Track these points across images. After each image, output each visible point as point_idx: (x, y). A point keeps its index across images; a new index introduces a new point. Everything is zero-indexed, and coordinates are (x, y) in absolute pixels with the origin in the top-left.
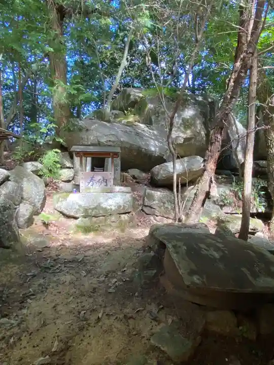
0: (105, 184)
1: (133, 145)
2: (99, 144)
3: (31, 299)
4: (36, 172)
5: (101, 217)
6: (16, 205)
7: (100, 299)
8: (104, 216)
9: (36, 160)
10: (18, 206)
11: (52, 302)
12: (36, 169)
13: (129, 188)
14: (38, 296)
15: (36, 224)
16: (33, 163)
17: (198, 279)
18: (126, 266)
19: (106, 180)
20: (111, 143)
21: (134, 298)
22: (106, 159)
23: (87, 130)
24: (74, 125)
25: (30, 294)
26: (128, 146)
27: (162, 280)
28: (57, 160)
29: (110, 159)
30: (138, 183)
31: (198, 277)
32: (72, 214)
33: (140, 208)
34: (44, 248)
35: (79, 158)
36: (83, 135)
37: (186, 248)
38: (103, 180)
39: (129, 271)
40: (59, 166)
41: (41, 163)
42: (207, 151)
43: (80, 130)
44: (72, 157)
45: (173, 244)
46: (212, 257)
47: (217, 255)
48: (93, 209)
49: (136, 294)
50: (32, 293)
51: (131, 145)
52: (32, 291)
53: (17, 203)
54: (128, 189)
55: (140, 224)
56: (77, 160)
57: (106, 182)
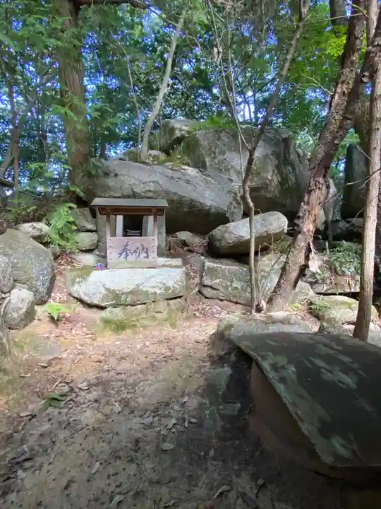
0: (146, 255)
1: (184, 197)
2: (134, 195)
3: (25, 470)
4: (39, 239)
5: (139, 306)
6: (5, 293)
7: (148, 465)
8: (145, 304)
9: (39, 220)
10: (8, 295)
11: (62, 474)
12: (40, 234)
13: (180, 259)
14: (39, 460)
15: (39, 320)
16: (35, 224)
17: (343, 446)
18: (187, 392)
19: (147, 249)
20: (151, 194)
21: (209, 463)
22: (145, 217)
23: (116, 175)
24: (96, 167)
25: (23, 457)
26: (175, 198)
27: (254, 424)
28: (71, 219)
29: (151, 218)
30: (191, 251)
31: (341, 441)
32: (96, 302)
33: (197, 290)
34: (53, 359)
35: (105, 217)
36: (111, 182)
37: (294, 369)
38: (143, 249)
39: (193, 403)
40: (74, 228)
41: (48, 224)
42: (302, 204)
43: (107, 174)
44: (94, 216)
45: (271, 362)
46: (344, 387)
47: (349, 381)
48: (127, 294)
49: (212, 453)
50: (27, 456)
51: (181, 197)
52: (26, 450)
53: (5, 290)
54: (178, 261)
55: (197, 314)
56: (102, 218)
57: (147, 252)
